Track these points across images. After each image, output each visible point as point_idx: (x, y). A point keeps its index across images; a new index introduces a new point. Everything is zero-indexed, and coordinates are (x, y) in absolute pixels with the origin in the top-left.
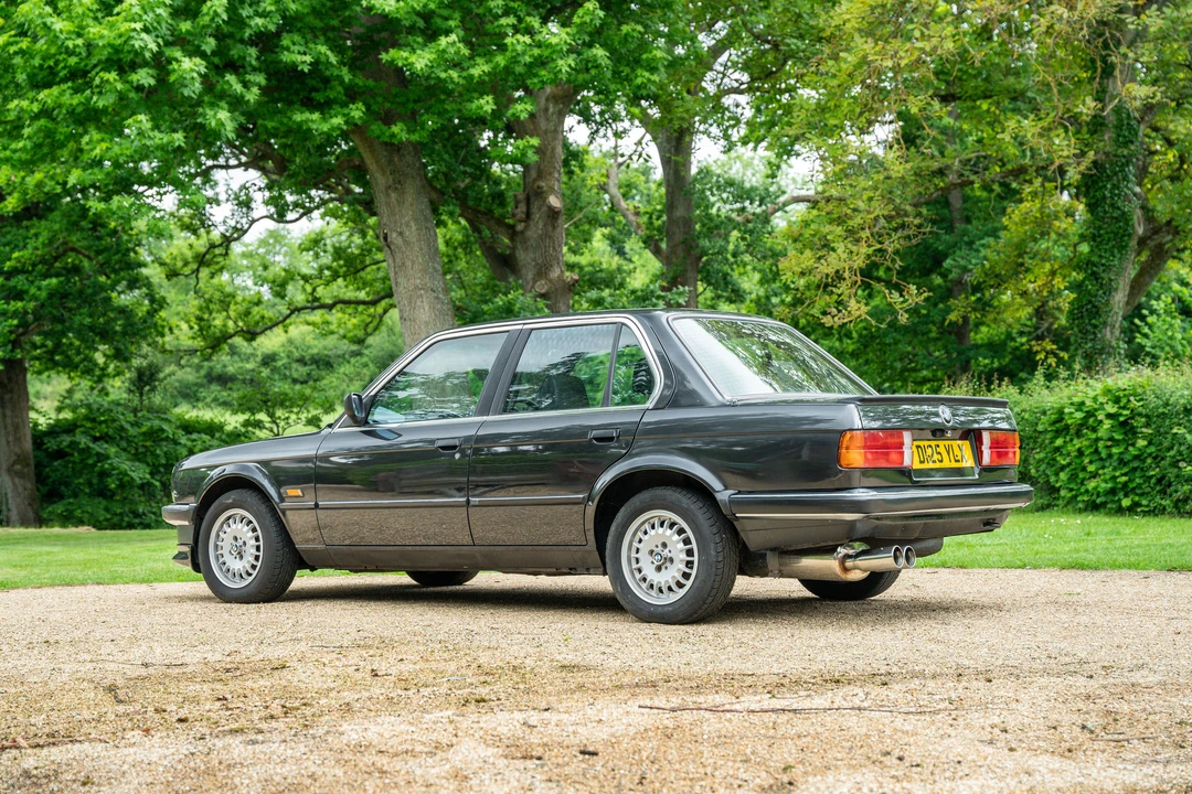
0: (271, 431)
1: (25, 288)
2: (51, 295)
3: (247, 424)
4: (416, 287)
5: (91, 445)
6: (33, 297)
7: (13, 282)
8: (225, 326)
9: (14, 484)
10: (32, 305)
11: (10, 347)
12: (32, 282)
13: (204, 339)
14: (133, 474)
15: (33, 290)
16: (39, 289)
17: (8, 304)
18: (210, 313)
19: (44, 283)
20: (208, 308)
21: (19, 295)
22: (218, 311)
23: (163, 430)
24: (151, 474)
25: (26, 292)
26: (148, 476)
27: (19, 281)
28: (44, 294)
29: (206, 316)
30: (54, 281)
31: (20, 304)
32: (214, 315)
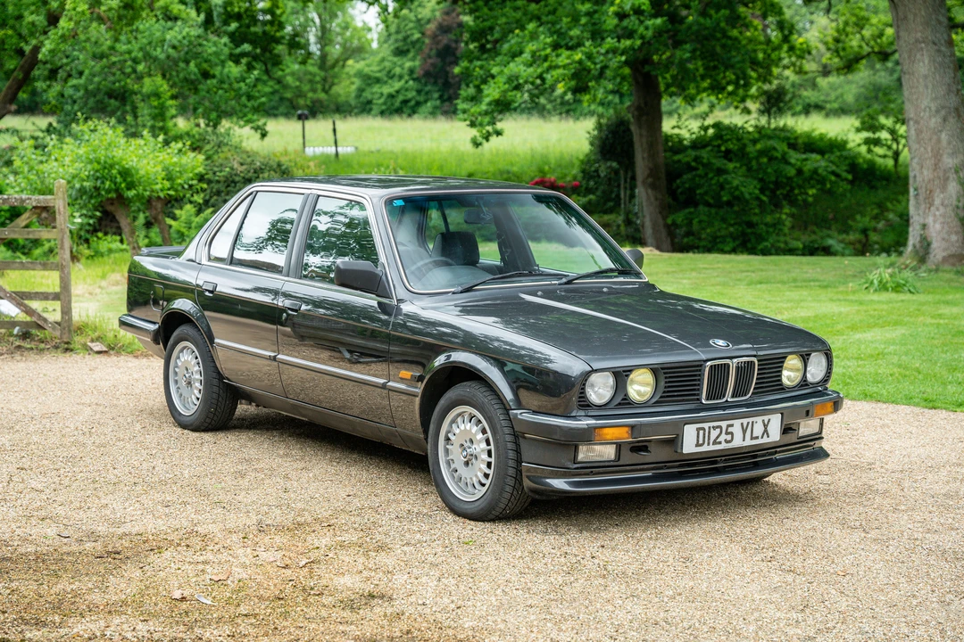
0: (889, 147)
1: (635, 27)
2: (659, 33)
3: (867, 142)
4: (917, 41)
5: (713, 161)
6: (642, 37)
7: (625, 23)
8: (860, 47)
9: (647, 193)
10: (638, 42)
11: (618, 80)
12: (642, 22)
13: (841, 58)
14: (743, 189)
15: (641, 29)
16: (647, 28)
17: (619, 41)
18: (847, 35)
19: (650, 23)
20: (844, 30)
21: (630, 34)
22: (853, 34)
23: (775, 149)
24: (762, 191)
25: (635, 31)
26: (757, 192)
27: (632, 22)
28: (649, 34)
29: (843, 37)
30: (659, 21)
31: (628, 43)
32: (851, 36)
